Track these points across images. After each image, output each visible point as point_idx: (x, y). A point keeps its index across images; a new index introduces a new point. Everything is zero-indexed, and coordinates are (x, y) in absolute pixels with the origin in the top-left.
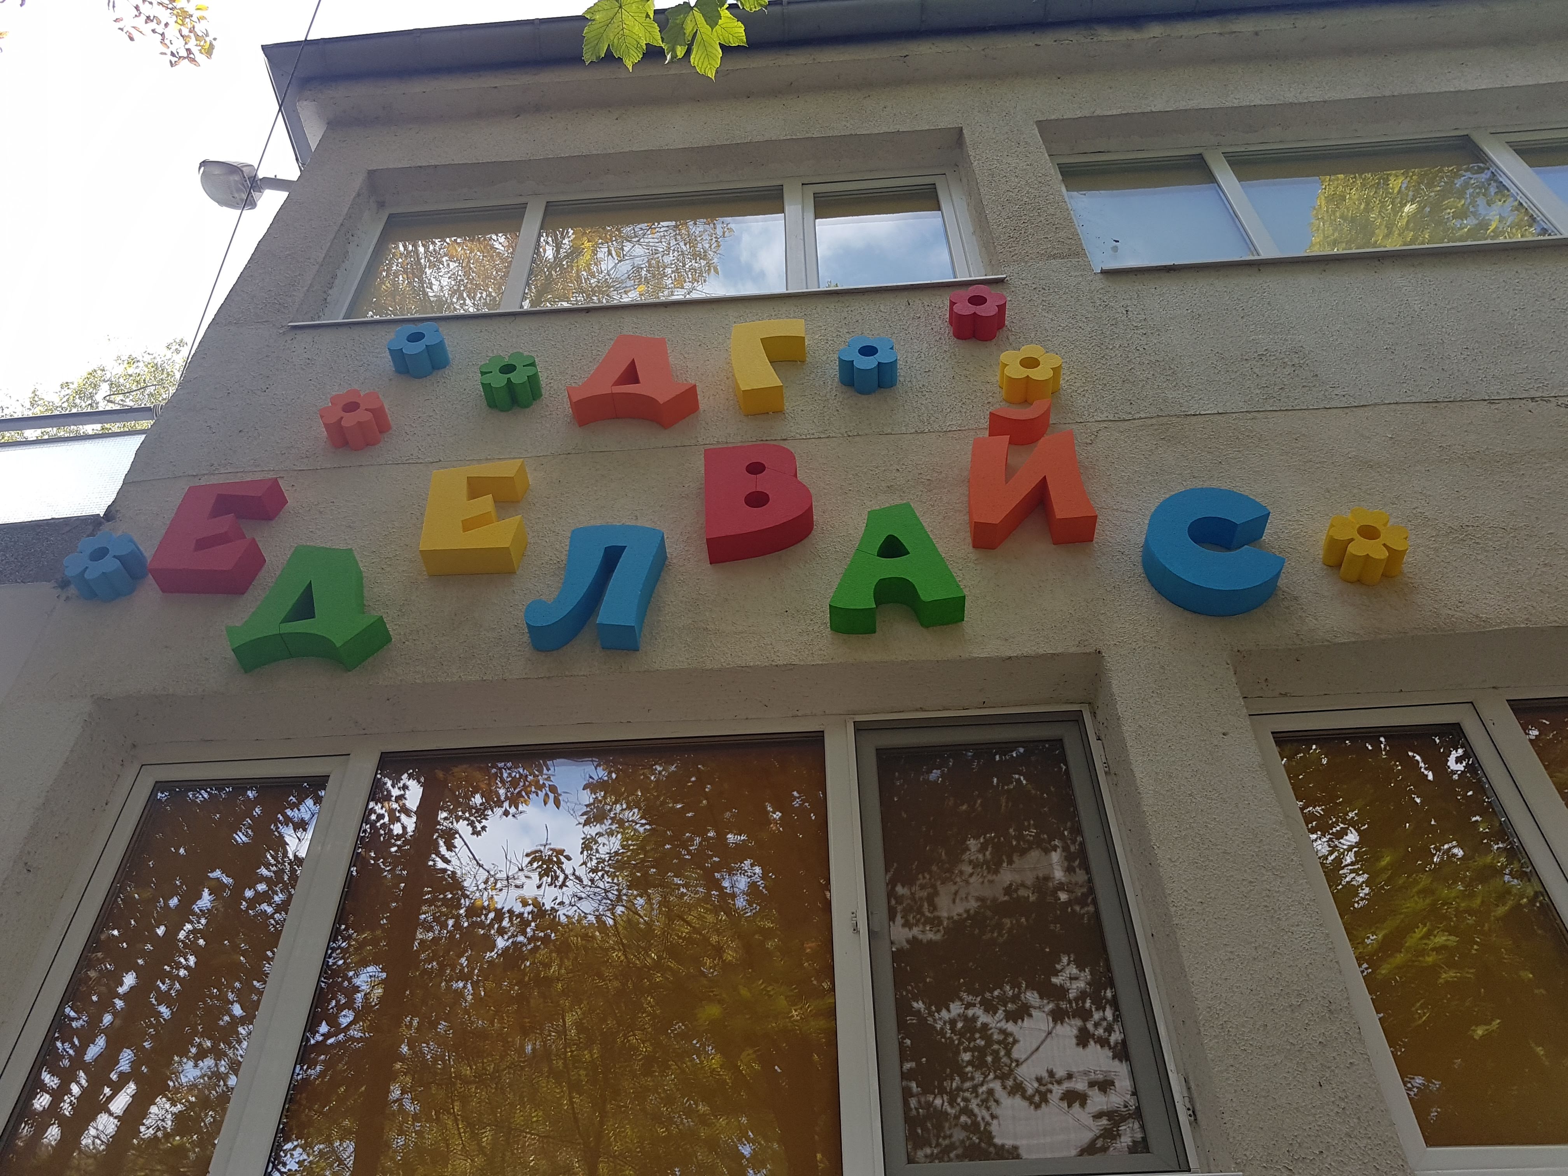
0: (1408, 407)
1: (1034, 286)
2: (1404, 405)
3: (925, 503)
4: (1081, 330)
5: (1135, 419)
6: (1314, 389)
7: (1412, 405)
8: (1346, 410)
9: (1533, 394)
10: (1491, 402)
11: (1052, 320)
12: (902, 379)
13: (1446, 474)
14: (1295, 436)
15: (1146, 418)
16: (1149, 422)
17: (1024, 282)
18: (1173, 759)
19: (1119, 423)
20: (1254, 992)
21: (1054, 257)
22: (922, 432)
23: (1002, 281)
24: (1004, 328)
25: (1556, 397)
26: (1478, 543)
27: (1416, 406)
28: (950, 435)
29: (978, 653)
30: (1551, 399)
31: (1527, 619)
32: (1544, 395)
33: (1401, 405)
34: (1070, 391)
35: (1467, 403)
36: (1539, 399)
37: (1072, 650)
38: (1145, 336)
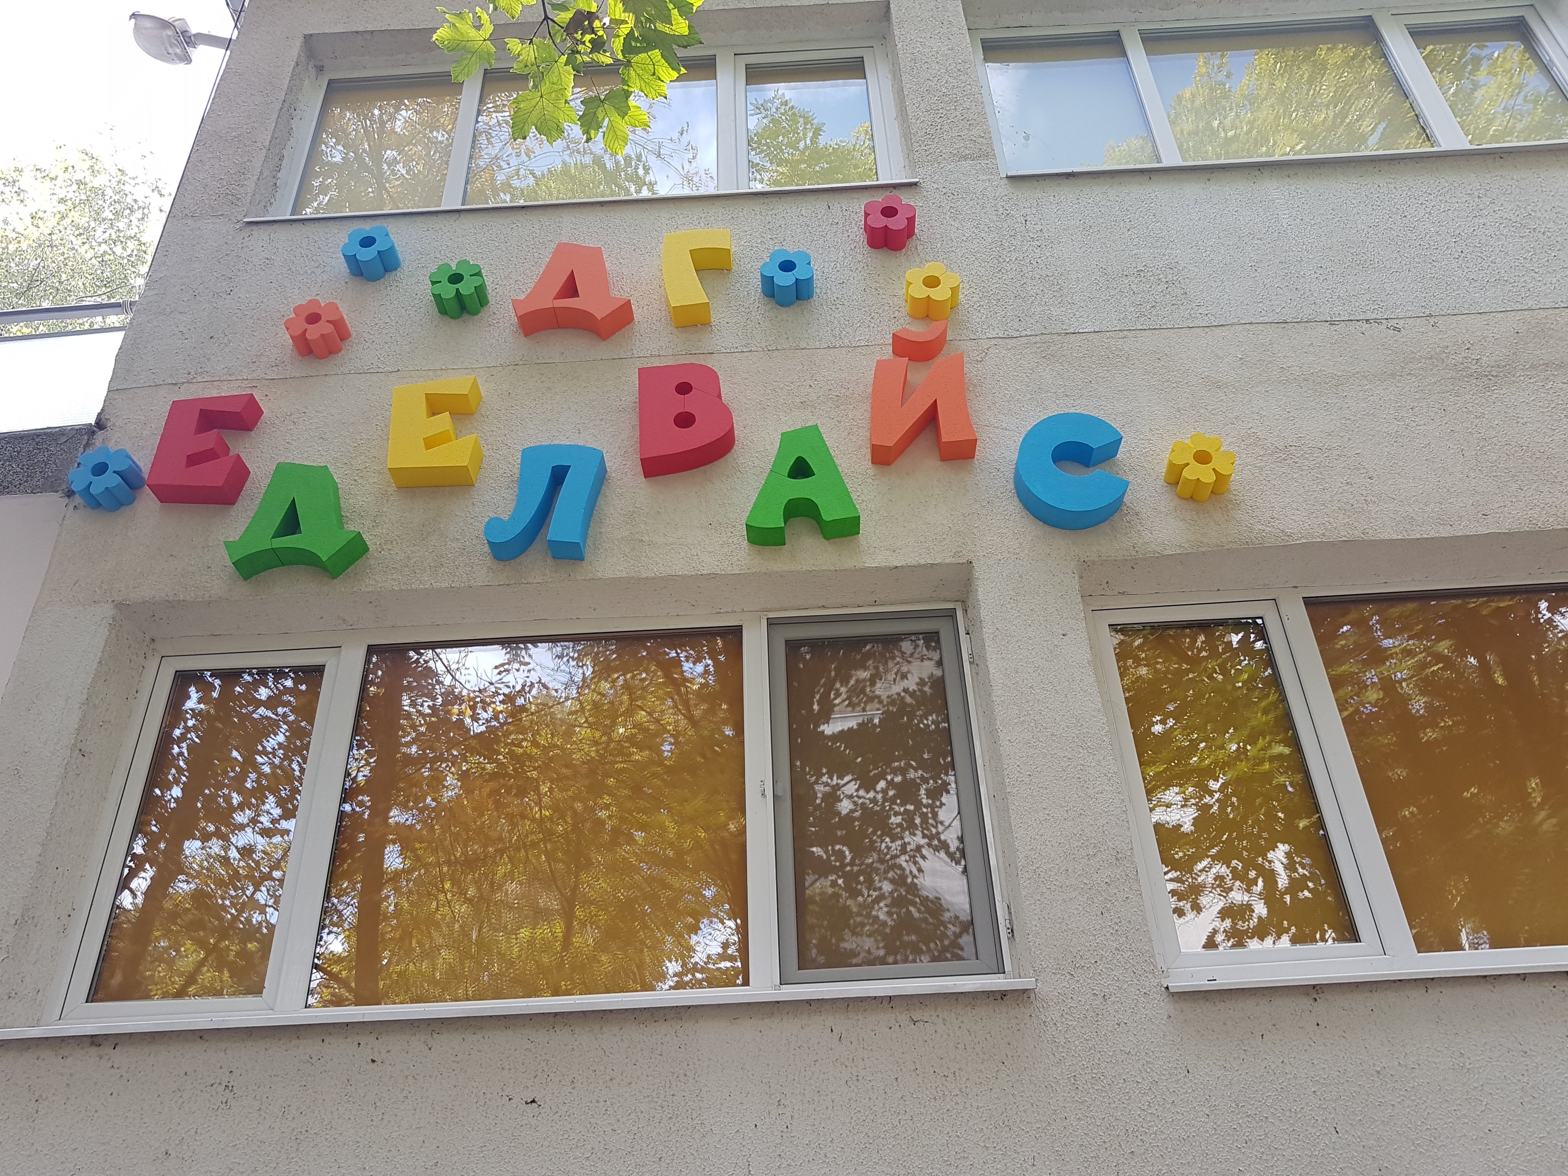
0: (1260, 327)
1: (944, 191)
2: (1257, 325)
3: (833, 419)
4: (983, 241)
5: (1021, 336)
6: (1182, 307)
7: (1264, 325)
8: (1207, 330)
9: (1369, 315)
10: (1332, 323)
11: (958, 229)
12: (818, 291)
13: (1281, 395)
14: (1158, 356)
15: (1031, 336)
16: (1033, 339)
17: (935, 186)
18: (1021, 656)
19: (1007, 341)
20: (1062, 845)
21: (965, 157)
22: (834, 347)
23: (915, 184)
24: (914, 237)
25: (1387, 319)
26: (1296, 463)
27: (1268, 326)
28: (859, 350)
29: (870, 562)
30: (1382, 321)
31: (1323, 534)
32: (1377, 317)
33: (1255, 325)
34: (967, 306)
35: (1311, 324)
36: (1372, 321)
37: (948, 561)
38: (1039, 248)
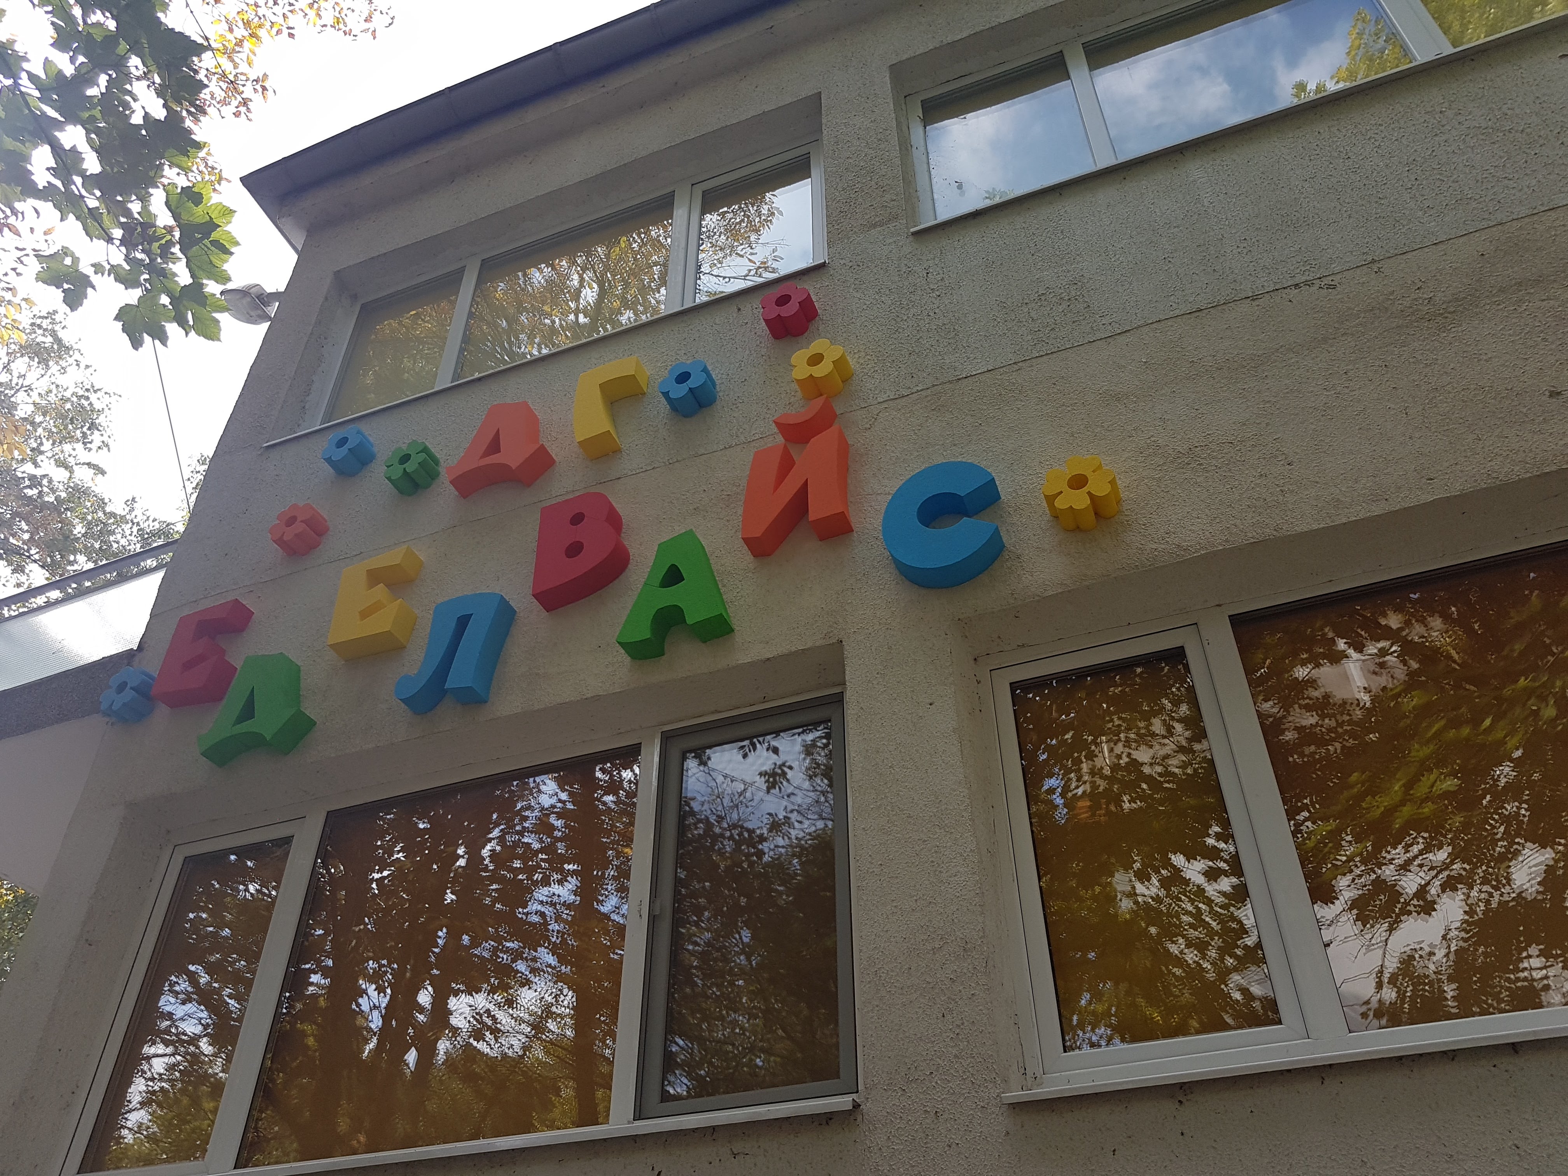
0: (1170, 323)
1: (851, 264)
2: (1166, 321)
5: (913, 393)
7: (1174, 320)
9: (1297, 280)
10: (1254, 298)
19: (898, 401)
21: (874, 226)
22: (730, 447)
23: (825, 264)
24: (817, 318)
27: (1179, 319)
29: (744, 658)
30: (1314, 282)
32: (1308, 278)
33: (1163, 322)
34: (861, 375)
35: (1230, 305)
36: (1302, 285)
37: (817, 644)
